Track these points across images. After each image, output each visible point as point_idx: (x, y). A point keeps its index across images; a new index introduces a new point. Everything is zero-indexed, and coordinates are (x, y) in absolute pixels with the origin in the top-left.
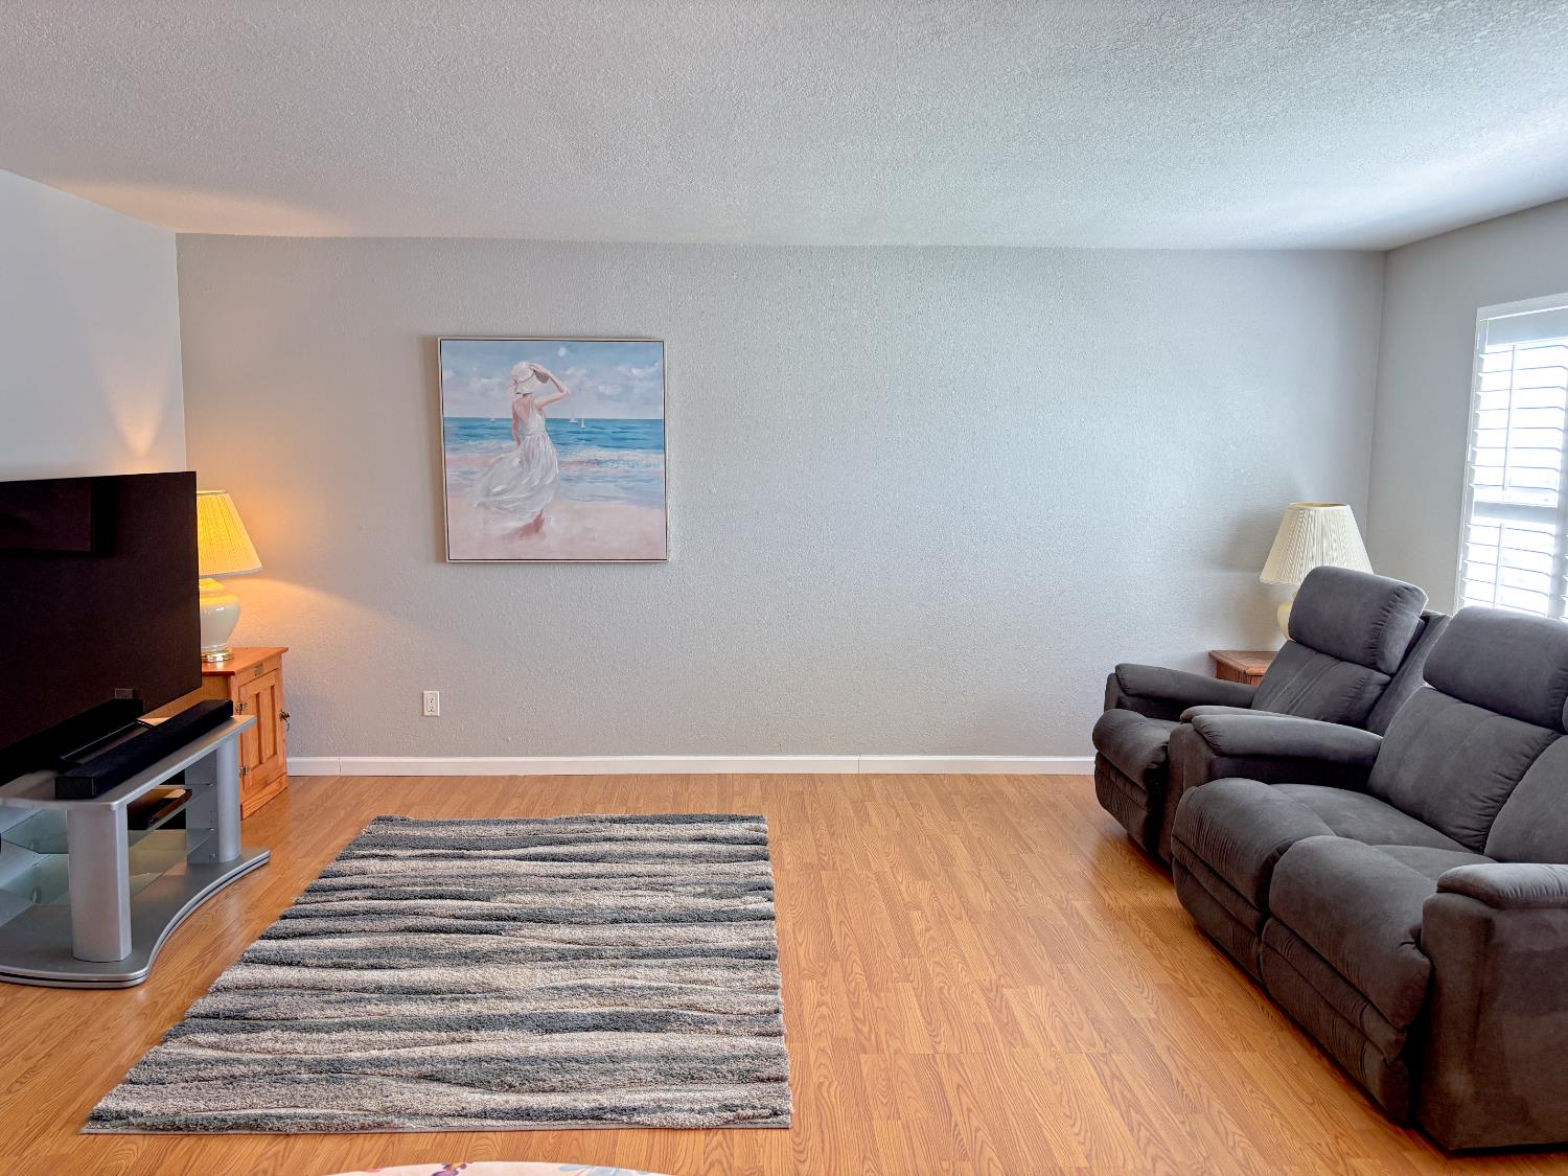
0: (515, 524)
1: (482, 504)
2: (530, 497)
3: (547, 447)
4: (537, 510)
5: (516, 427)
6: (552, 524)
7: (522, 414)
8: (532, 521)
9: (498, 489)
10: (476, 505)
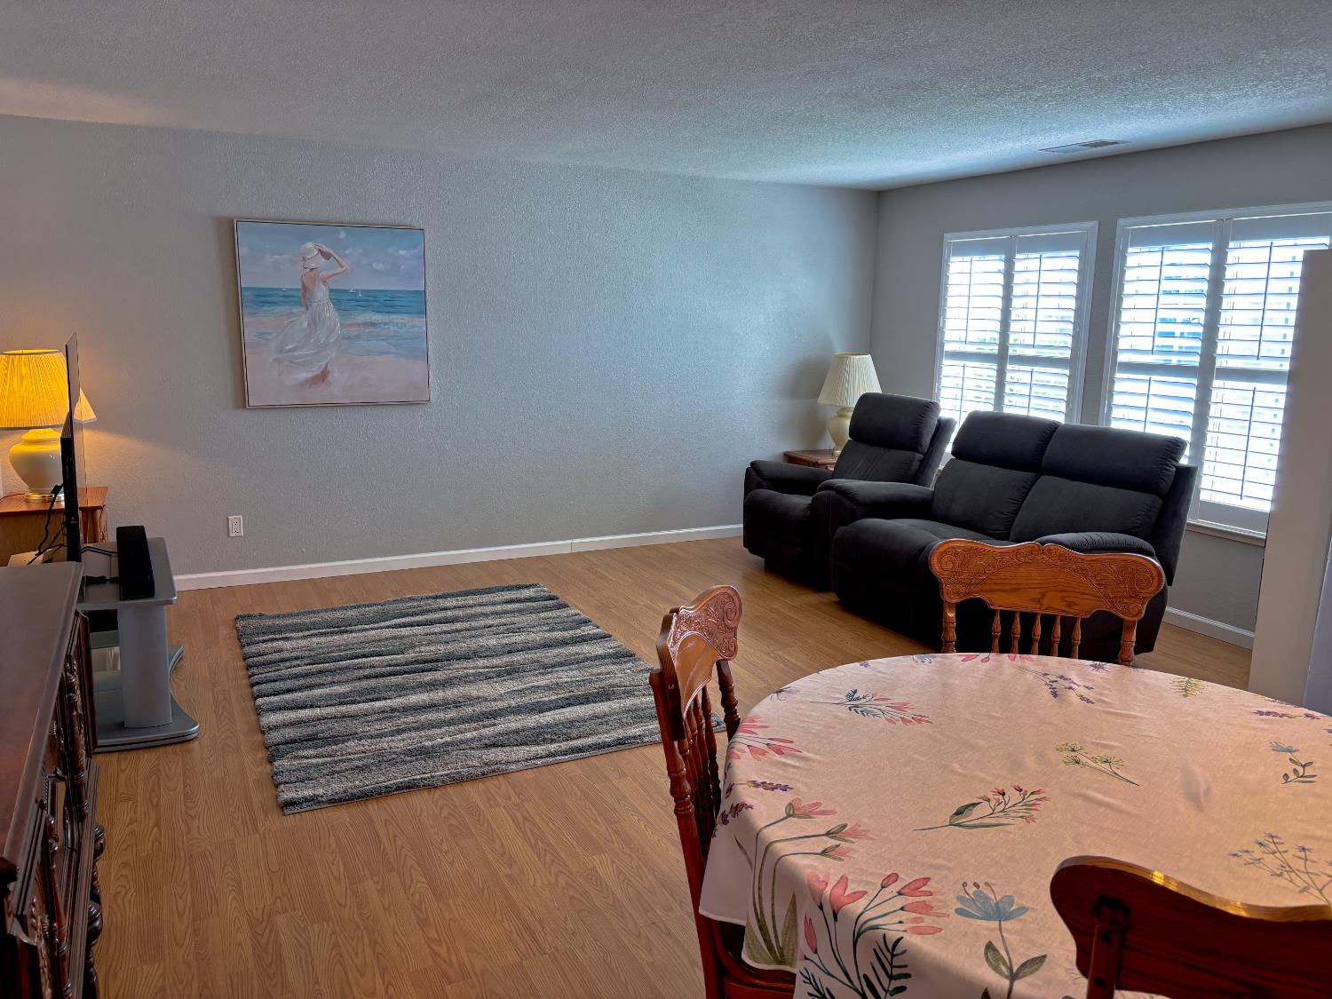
1: (276, 359)
2: (317, 353)
5: (304, 296)
6: (335, 374)
7: (309, 285)
9: (290, 347)
10: (271, 360)
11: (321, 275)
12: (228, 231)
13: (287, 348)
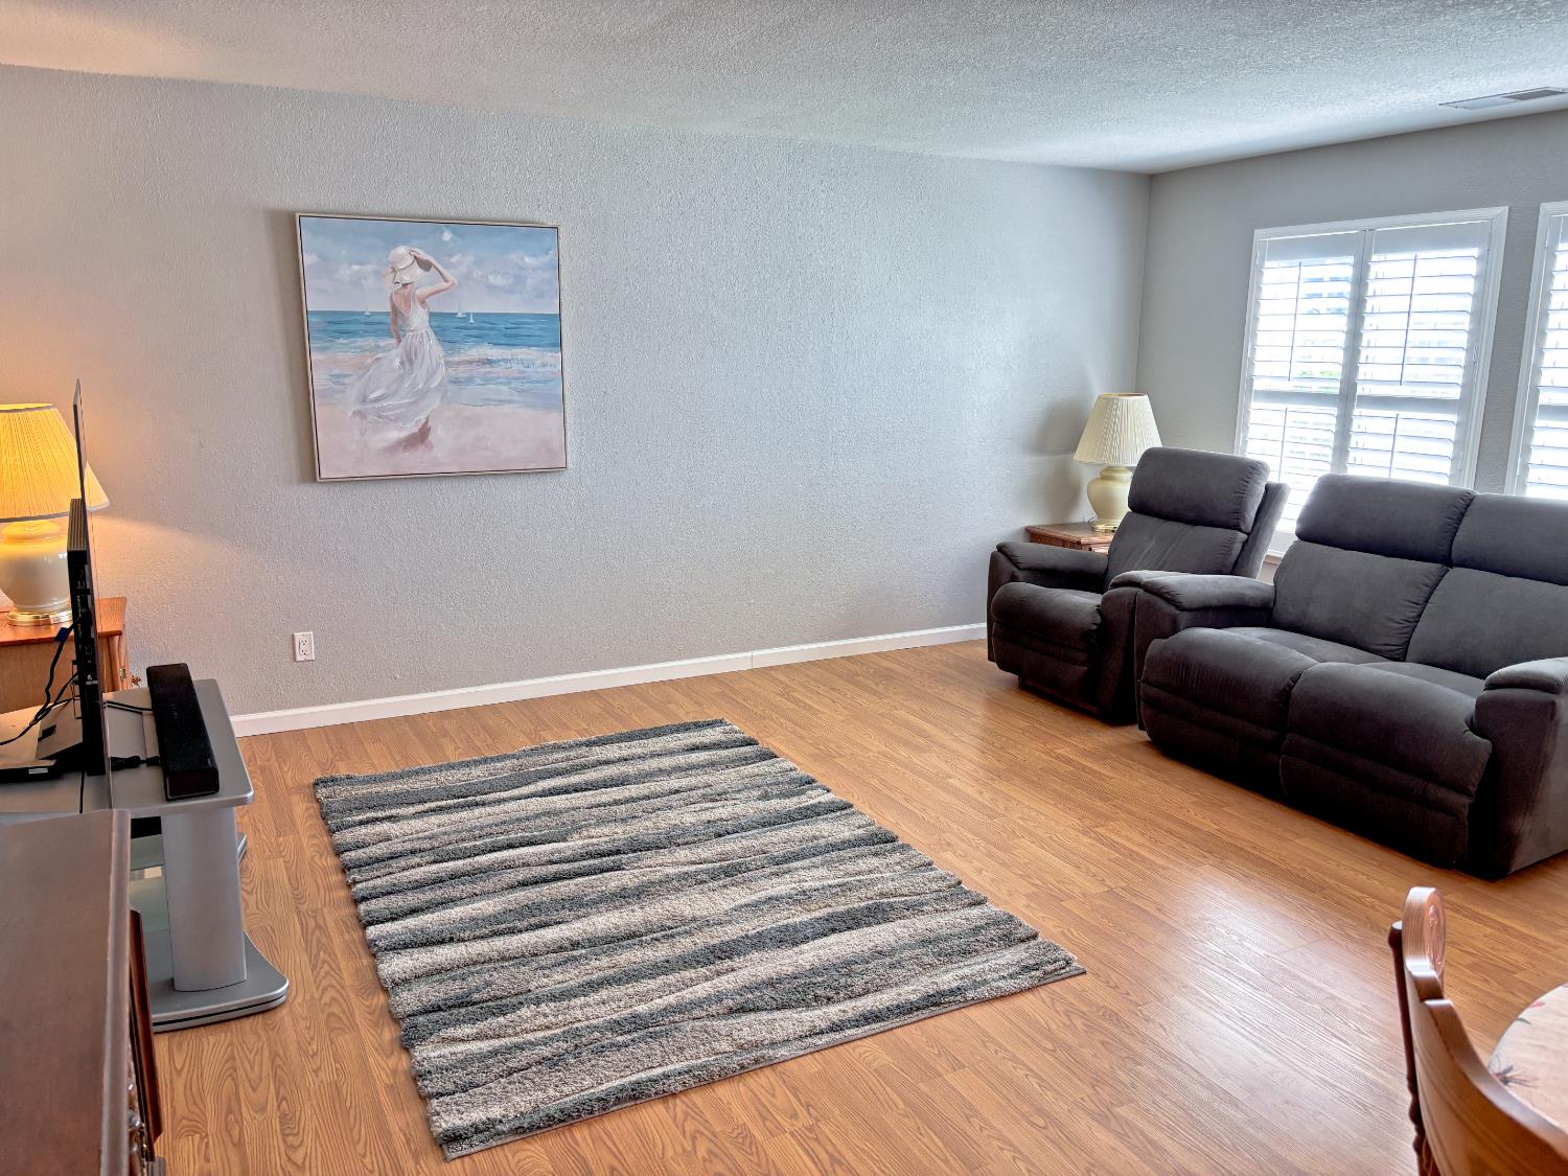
4: (422, 418)
5: (395, 322)
6: (438, 434)
9: (377, 394)
10: (350, 414)
11: (418, 292)
12: (287, 229)
13: (372, 396)
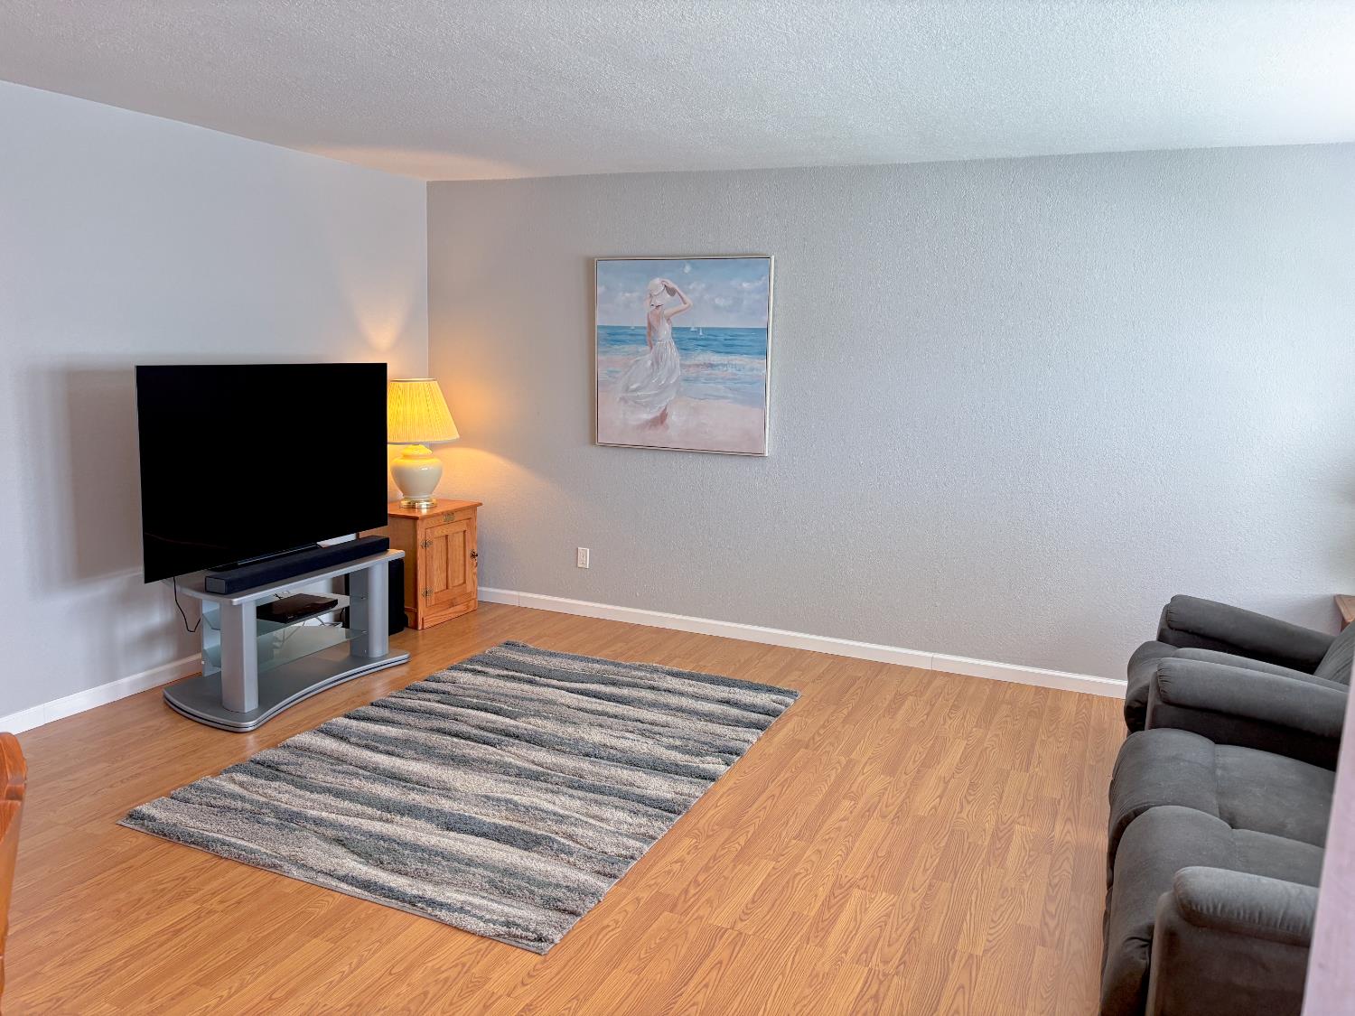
0: (646, 416)
1: (624, 400)
2: (656, 395)
3: (672, 353)
4: (663, 405)
5: (649, 334)
7: (654, 323)
8: (658, 414)
11: (665, 312)
13: (632, 387)
